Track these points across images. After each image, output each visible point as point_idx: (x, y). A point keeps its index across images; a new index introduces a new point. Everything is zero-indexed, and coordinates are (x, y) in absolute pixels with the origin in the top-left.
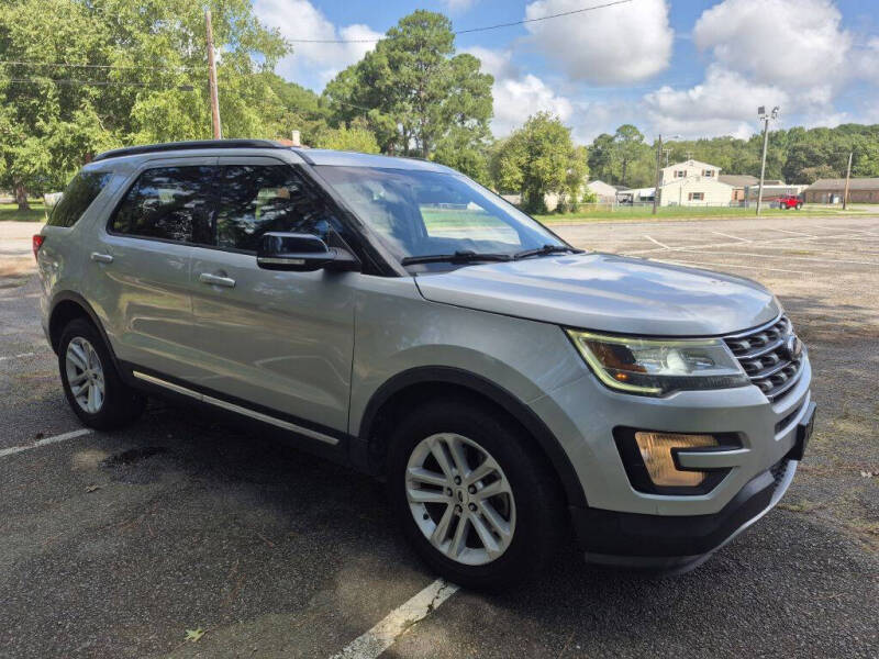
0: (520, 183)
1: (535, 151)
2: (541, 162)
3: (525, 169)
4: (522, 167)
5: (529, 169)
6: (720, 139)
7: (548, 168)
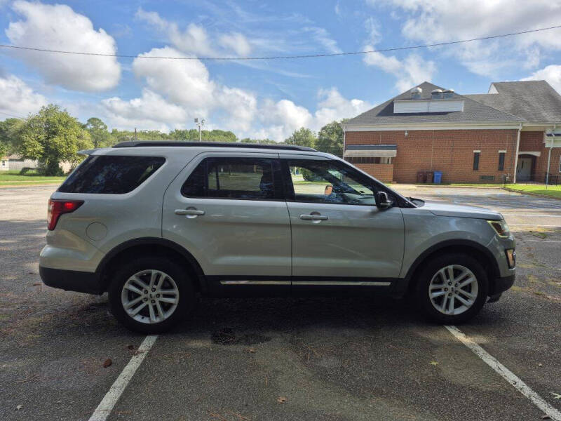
0: (41, 154)
1: (52, 132)
2: (57, 140)
3: (45, 144)
4: (42, 142)
5: (48, 143)
6: (152, 132)
7: (63, 144)
